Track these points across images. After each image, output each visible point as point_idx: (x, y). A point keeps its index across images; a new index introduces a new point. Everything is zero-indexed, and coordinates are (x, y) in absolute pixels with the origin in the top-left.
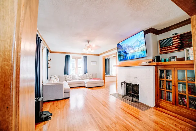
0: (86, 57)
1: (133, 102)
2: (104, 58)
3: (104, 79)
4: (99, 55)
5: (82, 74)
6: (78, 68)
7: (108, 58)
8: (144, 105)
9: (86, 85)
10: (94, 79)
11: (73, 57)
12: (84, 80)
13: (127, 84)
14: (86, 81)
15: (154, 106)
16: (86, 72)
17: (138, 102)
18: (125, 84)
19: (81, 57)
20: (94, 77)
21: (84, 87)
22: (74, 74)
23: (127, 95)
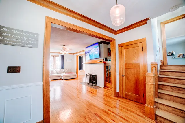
0: (63, 56)
1: (93, 86)
2: (77, 57)
3: (77, 73)
4: (73, 54)
5: (59, 69)
6: (56, 65)
7: (81, 56)
8: (98, 87)
9: (62, 78)
10: (69, 73)
11: (52, 56)
12: (61, 74)
13: (91, 75)
14: (62, 75)
15: (104, 87)
16: (63, 68)
17: (96, 86)
18: (90, 75)
19: (59, 56)
20: (69, 71)
21: (61, 79)
22: (53, 70)
23: (91, 83)
